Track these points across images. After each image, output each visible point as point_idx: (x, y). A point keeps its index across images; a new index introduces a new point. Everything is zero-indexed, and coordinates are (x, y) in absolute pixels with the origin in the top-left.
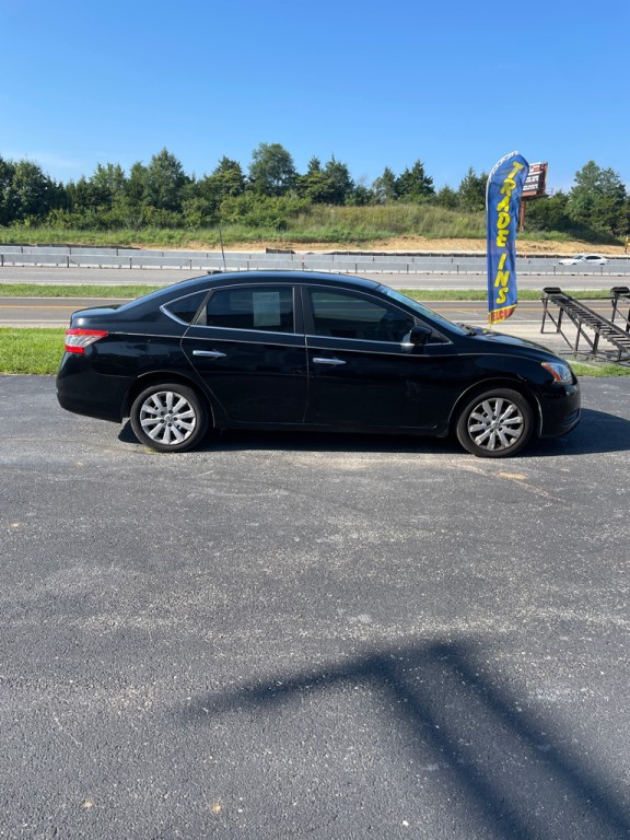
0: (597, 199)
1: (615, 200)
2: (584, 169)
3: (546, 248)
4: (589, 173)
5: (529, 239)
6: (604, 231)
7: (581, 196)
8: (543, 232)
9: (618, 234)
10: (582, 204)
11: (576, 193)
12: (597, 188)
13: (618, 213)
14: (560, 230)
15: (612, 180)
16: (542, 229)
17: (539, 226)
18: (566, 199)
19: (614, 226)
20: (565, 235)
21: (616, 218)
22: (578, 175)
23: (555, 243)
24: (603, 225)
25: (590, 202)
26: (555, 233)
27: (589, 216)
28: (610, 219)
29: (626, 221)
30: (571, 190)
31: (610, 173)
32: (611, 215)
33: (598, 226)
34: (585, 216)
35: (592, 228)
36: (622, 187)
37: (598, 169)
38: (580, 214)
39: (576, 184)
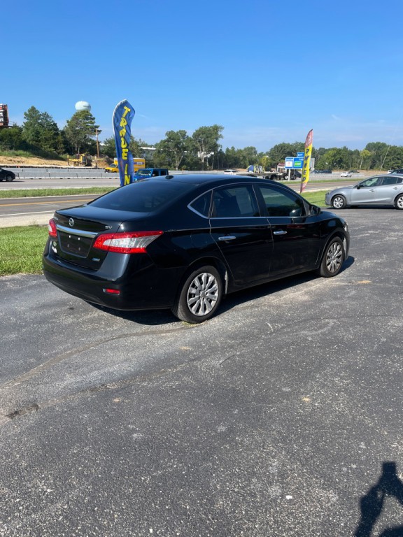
0: (42, 132)
1: (53, 132)
2: (29, 111)
3: (19, 162)
4: (32, 114)
5: (5, 155)
6: (51, 151)
7: (31, 129)
8: (13, 151)
9: (59, 153)
10: (33, 133)
11: (27, 126)
12: (40, 124)
13: (57, 140)
14: (24, 150)
15: (48, 120)
16: (11, 149)
17: (8, 146)
18: (21, 130)
19: (56, 148)
20: (28, 153)
21: (56, 143)
22: (26, 114)
23: (24, 159)
24: (50, 148)
25: (38, 133)
26: (21, 152)
27: (40, 141)
28: (53, 144)
29: (62, 146)
30: (24, 125)
31: (46, 115)
32: (52, 141)
33: (46, 148)
34: (36, 141)
35: (43, 149)
36: (55, 124)
37: (38, 112)
38: (33, 140)
39: (26, 121)
